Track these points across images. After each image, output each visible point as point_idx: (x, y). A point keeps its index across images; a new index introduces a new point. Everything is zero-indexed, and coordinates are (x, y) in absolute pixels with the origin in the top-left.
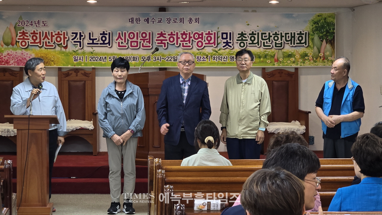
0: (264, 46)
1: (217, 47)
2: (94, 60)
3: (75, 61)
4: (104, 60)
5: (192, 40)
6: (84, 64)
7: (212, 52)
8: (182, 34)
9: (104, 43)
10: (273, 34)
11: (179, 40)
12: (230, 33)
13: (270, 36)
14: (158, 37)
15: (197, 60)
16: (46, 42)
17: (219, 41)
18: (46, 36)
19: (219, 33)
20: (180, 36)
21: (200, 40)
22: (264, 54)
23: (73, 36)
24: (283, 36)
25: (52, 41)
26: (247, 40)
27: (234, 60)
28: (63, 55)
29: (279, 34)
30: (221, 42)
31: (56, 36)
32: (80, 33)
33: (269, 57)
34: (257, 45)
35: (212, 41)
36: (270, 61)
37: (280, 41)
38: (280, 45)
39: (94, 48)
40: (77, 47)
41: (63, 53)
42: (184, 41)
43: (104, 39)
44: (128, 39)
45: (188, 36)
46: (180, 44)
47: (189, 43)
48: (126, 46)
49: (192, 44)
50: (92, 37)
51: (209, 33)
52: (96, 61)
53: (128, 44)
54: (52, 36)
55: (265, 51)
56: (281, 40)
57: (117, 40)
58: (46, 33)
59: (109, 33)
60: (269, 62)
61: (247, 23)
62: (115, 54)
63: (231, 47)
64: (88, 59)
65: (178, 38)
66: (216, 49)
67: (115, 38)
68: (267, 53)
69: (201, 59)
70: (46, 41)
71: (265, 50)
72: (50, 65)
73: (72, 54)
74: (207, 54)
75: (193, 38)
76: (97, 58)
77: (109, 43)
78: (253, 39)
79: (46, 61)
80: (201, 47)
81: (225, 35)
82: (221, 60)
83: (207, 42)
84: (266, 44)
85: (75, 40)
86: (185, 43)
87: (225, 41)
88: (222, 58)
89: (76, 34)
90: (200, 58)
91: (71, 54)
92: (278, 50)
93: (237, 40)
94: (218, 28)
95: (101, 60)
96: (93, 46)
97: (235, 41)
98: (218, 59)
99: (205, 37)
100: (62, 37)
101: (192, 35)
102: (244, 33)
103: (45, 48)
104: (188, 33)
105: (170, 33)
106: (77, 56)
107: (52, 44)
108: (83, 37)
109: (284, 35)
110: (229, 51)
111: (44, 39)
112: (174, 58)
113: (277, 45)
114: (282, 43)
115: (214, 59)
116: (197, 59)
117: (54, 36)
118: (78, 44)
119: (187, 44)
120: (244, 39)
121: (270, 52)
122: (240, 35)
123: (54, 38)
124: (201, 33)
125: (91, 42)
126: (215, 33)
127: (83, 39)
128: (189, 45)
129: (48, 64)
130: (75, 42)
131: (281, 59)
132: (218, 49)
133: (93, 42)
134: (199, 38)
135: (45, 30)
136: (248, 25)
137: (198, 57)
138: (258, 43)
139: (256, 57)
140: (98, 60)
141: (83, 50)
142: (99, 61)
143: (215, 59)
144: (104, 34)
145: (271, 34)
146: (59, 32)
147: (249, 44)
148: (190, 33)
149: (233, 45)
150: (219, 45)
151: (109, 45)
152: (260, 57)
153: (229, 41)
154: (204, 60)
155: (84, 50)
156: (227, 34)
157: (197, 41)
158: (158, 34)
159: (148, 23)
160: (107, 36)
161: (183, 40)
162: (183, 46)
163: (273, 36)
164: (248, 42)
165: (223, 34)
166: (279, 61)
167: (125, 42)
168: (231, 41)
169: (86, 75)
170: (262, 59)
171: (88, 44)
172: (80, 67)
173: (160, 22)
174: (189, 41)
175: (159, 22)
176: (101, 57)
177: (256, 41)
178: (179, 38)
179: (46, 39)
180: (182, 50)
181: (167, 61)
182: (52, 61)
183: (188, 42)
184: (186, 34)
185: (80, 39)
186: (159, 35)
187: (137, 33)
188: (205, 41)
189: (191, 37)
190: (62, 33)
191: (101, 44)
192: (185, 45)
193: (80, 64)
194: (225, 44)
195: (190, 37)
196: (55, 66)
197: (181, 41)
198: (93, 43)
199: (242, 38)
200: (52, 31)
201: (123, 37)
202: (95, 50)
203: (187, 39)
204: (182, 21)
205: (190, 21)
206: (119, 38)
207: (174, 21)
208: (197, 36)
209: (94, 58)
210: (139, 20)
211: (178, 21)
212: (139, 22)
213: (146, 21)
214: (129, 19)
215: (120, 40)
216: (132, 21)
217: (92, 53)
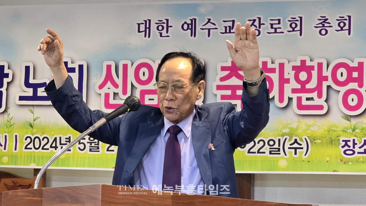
2: (37, 146)
5: (329, 87)
6: (8, 157)
8: (297, 70)
11: (288, 88)
14: (222, 79)
15: (345, 152)
20: (289, 73)
21: (354, 85)
32: (2, 68)
39: (38, 112)
42: (303, 90)
44: (132, 85)
45: (315, 73)
46: (290, 99)
47: (320, 96)
49: (326, 101)
50: (34, 78)
52: (43, 149)
57: (101, 87)
59: (81, 67)
64: (21, 142)
65: (283, 81)
67: (97, 79)
69: (357, 149)
75: (330, 82)
76: (46, 140)
80: (355, 109)
86: (304, 96)
90: (354, 144)
95: (56, 147)
96: (33, 106)
101: (327, 73)
104: (315, 64)
108: (10, 79)
112: (271, 143)
116: (343, 147)
119: (312, 99)
124: (356, 65)
125: (30, 92)
127: (8, 83)
128: (317, 102)
133: (35, 92)
134: (350, 79)
137: (346, 141)
140: (48, 146)
141: (6, 116)
142: (51, 149)
148: (320, 65)
155: (11, 117)
157: (343, 90)
158: (223, 69)
159: (194, 33)
160: (75, 76)
161: (299, 86)
162: (300, 106)
167: (124, 92)
171: (21, 98)
173: (230, 32)
174: (318, 89)
175: (226, 32)
176: (55, 139)
178: (288, 81)
180: (296, 119)
181: (249, 152)
183: (314, 95)
184: (309, 70)
185: (1, 85)
186: (226, 73)
189: (326, 79)
192: (304, 102)
195: (322, 78)
197: (294, 91)
198: (35, 97)
201: (118, 77)
202: (39, 117)
203: (312, 84)
204: (298, 28)
205: (324, 26)
206: (109, 82)
207: (272, 27)
208: (342, 74)
209: (37, 140)
210: (168, 27)
211: (285, 27)
212: (167, 32)
213: (188, 28)
214: (139, 25)
215: (109, 88)
216: (145, 31)
217: (31, 126)
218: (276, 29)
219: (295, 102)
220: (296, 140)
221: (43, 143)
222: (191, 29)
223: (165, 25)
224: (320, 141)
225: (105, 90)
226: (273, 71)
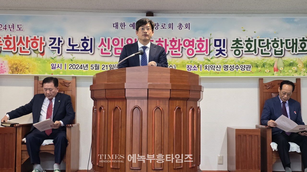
0: (262, 53)
1: (209, 54)
2: (74, 68)
3: (52, 68)
4: (85, 68)
5: (182, 47)
6: (62, 72)
7: (203, 61)
8: (171, 41)
9: (85, 50)
10: (272, 41)
11: (168, 48)
12: (224, 40)
13: (268, 43)
15: (188, 70)
16: (21, 48)
17: (211, 49)
18: (21, 41)
19: (211, 40)
20: (168, 43)
21: (191, 47)
22: (262, 63)
23: (51, 41)
24: (284, 43)
25: (27, 47)
26: (243, 48)
27: (228, 70)
28: (39, 62)
29: (278, 41)
30: (214, 50)
31: (31, 41)
32: (59, 39)
33: (268, 66)
34: (254, 52)
35: (204, 49)
36: (269, 71)
37: (281, 49)
38: (280, 53)
39: (74, 55)
40: (55, 54)
41: (40, 60)
42: (173, 48)
43: (85, 45)
44: (112, 46)
45: (177, 43)
47: (179, 50)
48: (109, 54)
49: (181, 52)
50: (72, 43)
51: (201, 40)
52: (76, 69)
53: (112, 51)
54: (28, 41)
55: (263, 60)
56: (282, 47)
57: (99, 46)
58: (21, 38)
59: (91, 39)
60: (267, 71)
61: (243, 29)
62: (97, 62)
63: (225, 55)
64: (68, 66)
65: (166, 45)
66: (209, 58)
67: (98, 43)
68: (266, 61)
69: (192, 69)
70: (21, 46)
71: (264, 58)
72: (25, 73)
73: (50, 61)
74: (198, 63)
75: (183, 46)
76: (78, 66)
77: (91, 50)
78: (249, 46)
79: (20, 69)
80: (191, 55)
81: (219, 42)
82: (214, 69)
83: (198, 50)
84: (264, 52)
85: (53, 46)
86: (174, 50)
87: (218, 48)
88: (214, 67)
89: (55, 39)
90: (191, 67)
91: (48, 61)
92: (277, 58)
93: (232, 48)
94: (211, 35)
95: (82, 68)
96: (72, 53)
97: (229, 48)
98: (210, 68)
99: (196, 44)
100: (39, 42)
101: (182, 42)
102: (239, 39)
103: (20, 55)
104: (177, 39)
105: (158, 40)
106: (55, 63)
107: (27, 50)
108: (62, 43)
109: (284, 41)
110: (223, 60)
111: (18, 45)
113: (277, 53)
114: (282, 50)
115: (206, 68)
116: (187, 68)
117: (29, 41)
118: (56, 50)
119: (176, 51)
120: (239, 46)
121: (268, 60)
122: (235, 42)
123: (30, 44)
124: (192, 40)
125: (71, 48)
126: (207, 40)
127: (62, 44)
128: (178, 52)
129: (22, 72)
130: (52, 48)
131: (281, 69)
132: (211, 58)
133: (73, 48)
134: (189, 45)
135: (19, 34)
136: (244, 31)
137: (188, 66)
138: (255, 50)
139: (253, 66)
140: (78, 68)
141: (61, 56)
142: (80, 69)
143: (208, 68)
144: (85, 39)
145: (270, 41)
146: (35, 37)
147: (245, 51)
148: (179, 40)
149: (226, 53)
150: (211, 53)
151: (91, 52)
152: (257, 67)
153: (222, 49)
154: (195, 70)
155: (63, 57)
156: (220, 40)
157: (187, 48)
160: (89, 42)
161: (172, 47)
162: (172, 54)
163: (272, 43)
164: (244, 50)
165: (216, 40)
166: (279, 71)
167: (109, 48)
168: (225, 49)
169: (66, 85)
170: (259, 68)
171: (68, 50)
172: (58, 75)
174: (179, 48)
176: (81, 65)
177: (253, 49)
178: (168, 45)
179: (21, 44)
180: (171, 58)
182: (27, 68)
183: (177, 50)
184: (175, 41)
185: (59, 45)
187: (122, 40)
188: (196, 48)
189: (181, 45)
190: (39, 38)
191: (81, 50)
192: (174, 53)
193: (58, 72)
194: (218, 52)
195: (180, 44)
196: (30, 74)
197: (170, 49)
198: (73, 50)
199: (237, 46)
200: (27, 36)
201: (106, 43)
202: (75, 57)
203: (177, 46)
204: (171, 27)
205: (180, 26)
206: (103, 45)
207: (162, 27)
208: (187, 43)
209: (74, 65)
210: (124, 25)
211: (167, 27)
212: (124, 27)
213: (132, 26)
214: (114, 24)
215: (103, 47)
216: (116, 27)
217: (72, 60)
218: (163, 27)
219: (170, 52)
220: (171, 66)
221: (76, 67)
222: (133, 26)
223: (123, 25)
224: (179, 66)
225: (101, 48)
226: (163, 42)
